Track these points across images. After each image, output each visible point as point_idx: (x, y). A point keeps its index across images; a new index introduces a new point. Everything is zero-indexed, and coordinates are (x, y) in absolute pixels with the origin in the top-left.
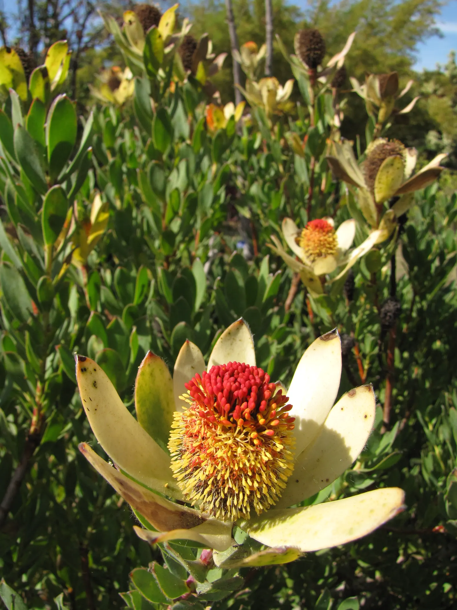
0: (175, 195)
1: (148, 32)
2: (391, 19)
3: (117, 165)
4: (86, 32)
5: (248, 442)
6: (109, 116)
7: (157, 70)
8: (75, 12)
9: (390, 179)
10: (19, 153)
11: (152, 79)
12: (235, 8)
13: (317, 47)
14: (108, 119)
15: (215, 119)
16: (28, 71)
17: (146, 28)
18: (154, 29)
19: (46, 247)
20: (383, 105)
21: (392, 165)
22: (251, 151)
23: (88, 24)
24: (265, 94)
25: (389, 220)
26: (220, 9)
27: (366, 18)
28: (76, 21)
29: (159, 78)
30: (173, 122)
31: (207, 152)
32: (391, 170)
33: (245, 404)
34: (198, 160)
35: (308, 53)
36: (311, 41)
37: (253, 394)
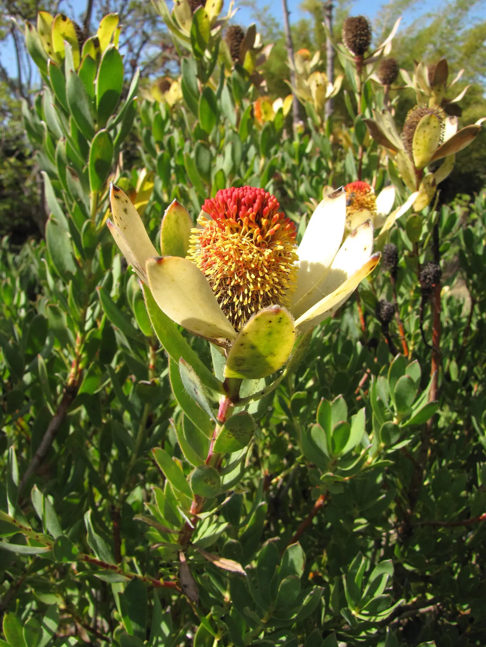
0: (220, 176)
1: (195, 12)
2: (462, 44)
3: (165, 158)
4: (140, 61)
5: (252, 242)
6: (159, 110)
7: (204, 50)
8: (130, 41)
9: (427, 139)
10: (70, 100)
11: (199, 59)
12: (294, 35)
13: (363, 33)
14: (157, 113)
15: (262, 111)
16: (81, 42)
17: (193, 9)
18: (201, 8)
19: (92, 194)
20: (433, 93)
21: (428, 123)
22: (302, 154)
23: (142, 53)
24: (314, 89)
25: (428, 183)
26: (280, 37)
27: (435, 45)
28: (131, 50)
29: (206, 60)
30: (218, 103)
31: (253, 141)
32: (428, 130)
33: (250, 209)
34: (245, 149)
35: (354, 39)
36: (357, 27)
37: (257, 201)
